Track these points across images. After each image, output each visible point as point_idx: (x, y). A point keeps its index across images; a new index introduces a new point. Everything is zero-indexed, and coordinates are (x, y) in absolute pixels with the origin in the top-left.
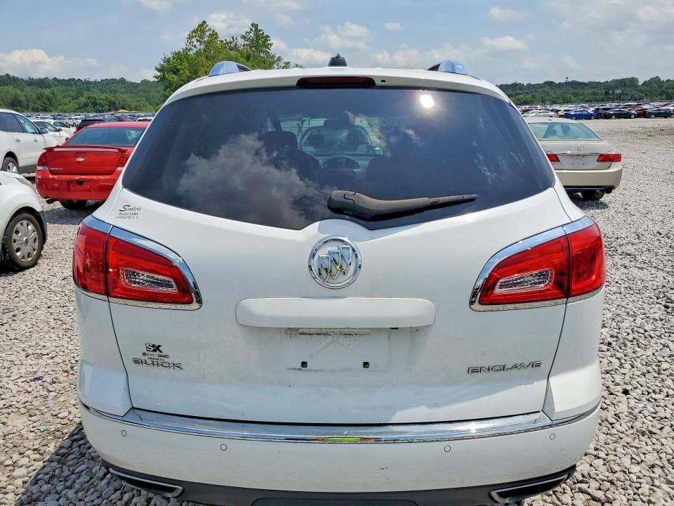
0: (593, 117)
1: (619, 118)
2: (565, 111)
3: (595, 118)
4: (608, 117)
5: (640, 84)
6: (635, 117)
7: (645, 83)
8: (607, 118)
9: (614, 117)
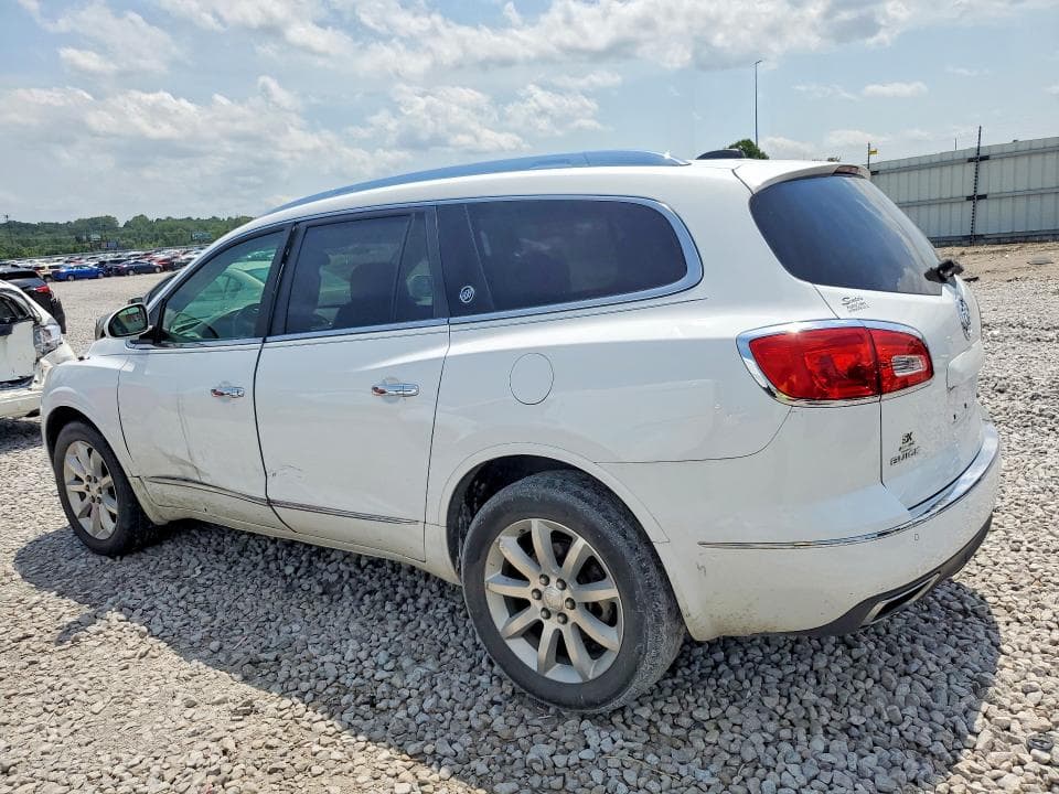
0: (101, 275)
1: (139, 274)
2: (50, 267)
3: (105, 276)
4: (120, 273)
5: (121, 225)
6: (161, 271)
7: (127, 225)
8: (123, 275)
9: (131, 272)
